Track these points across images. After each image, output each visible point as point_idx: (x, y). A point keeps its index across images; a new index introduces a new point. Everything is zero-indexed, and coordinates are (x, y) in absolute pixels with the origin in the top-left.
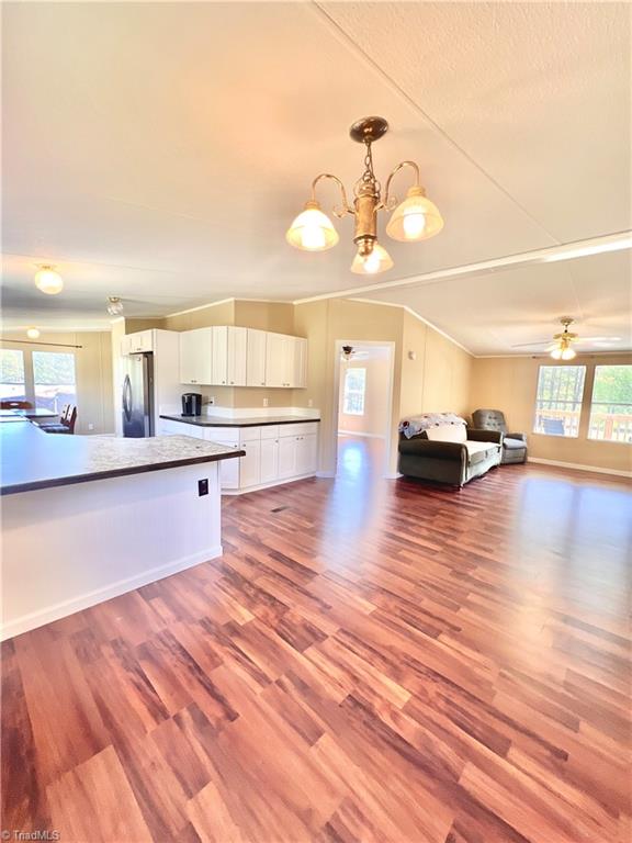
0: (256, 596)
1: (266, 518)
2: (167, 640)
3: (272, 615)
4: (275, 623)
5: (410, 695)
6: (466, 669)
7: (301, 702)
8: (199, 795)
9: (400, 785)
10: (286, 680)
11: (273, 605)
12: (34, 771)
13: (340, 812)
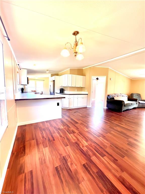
0: (65, 125)
1: (73, 113)
2: (48, 129)
3: (67, 128)
4: (67, 129)
5: (88, 144)
6: (103, 143)
7: (66, 141)
8: (45, 148)
9: (79, 155)
10: (65, 137)
11: (68, 127)
12: (25, 140)
13: (66, 156)
